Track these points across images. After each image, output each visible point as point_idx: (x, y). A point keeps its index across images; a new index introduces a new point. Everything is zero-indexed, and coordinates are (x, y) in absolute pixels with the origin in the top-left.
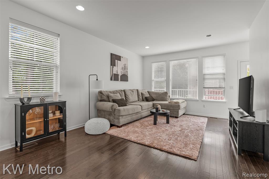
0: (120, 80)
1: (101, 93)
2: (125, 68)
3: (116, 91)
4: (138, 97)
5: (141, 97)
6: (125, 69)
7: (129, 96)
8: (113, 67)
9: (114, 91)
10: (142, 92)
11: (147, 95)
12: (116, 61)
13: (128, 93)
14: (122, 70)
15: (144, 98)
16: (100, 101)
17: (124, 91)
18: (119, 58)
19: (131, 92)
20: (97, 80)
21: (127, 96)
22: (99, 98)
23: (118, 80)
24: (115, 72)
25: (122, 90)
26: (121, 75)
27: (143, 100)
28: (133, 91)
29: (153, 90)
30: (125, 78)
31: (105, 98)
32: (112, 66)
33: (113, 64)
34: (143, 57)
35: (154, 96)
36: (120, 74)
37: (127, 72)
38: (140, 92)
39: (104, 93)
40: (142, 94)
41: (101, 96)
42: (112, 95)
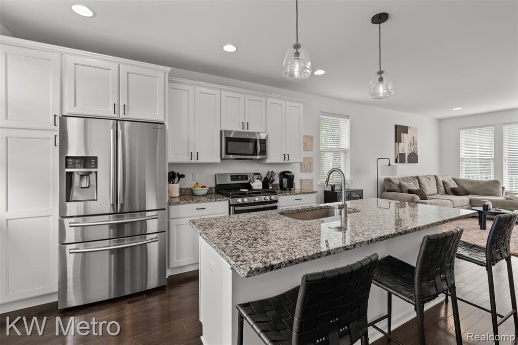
0: (407, 161)
1: (388, 180)
2: (413, 143)
3: (406, 177)
4: (437, 187)
5: (442, 188)
6: (414, 144)
7: (425, 185)
8: (398, 145)
9: (403, 178)
10: (444, 180)
11: (454, 185)
12: (402, 134)
13: (423, 181)
14: (410, 147)
15: (448, 189)
16: (388, 191)
17: (417, 178)
18: (405, 129)
19: (426, 179)
20: (389, 165)
21: (422, 186)
22: (387, 187)
23: (405, 162)
24: (401, 151)
25: (414, 176)
26: (409, 154)
27: (446, 193)
28: (429, 179)
29: (463, 176)
30: (413, 158)
31: (396, 187)
32: (397, 143)
33: (398, 140)
34: (440, 121)
35: (467, 187)
36: (407, 154)
37: (416, 149)
38: (441, 179)
39: (393, 181)
40: (443, 183)
41: (390, 184)
42: (403, 183)
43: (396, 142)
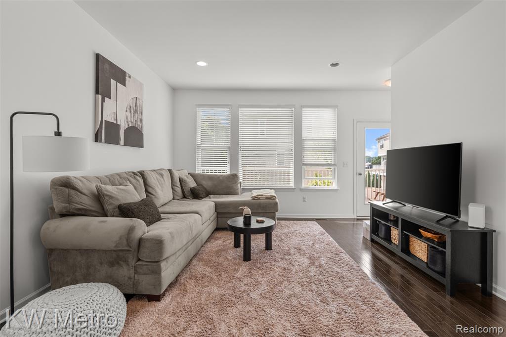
0: (122, 142)
1: (65, 184)
2: (135, 108)
3: (118, 175)
4: (172, 188)
5: (179, 190)
6: (136, 111)
7: (156, 188)
8: (103, 101)
9: (112, 175)
10: (181, 176)
11: (192, 184)
12: (113, 82)
13: (153, 179)
14: (128, 114)
15: (187, 190)
16: (63, 215)
17: (142, 174)
18: (121, 76)
19: (158, 176)
20: (58, 134)
21: (150, 190)
22: (58, 206)
23: (117, 142)
24: (108, 117)
25: (135, 171)
26: (126, 127)
27: (184, 197)
28: (162, 175)
29: (200, 170)
30: (135, 138)
31: (87, 202)
32: (100, 97)
33: (102, 89)
34: (175, 90)
35: (207, 184)
36: (123, 126)
37: (141, 121)
38: (177, 175)
39: (79, 185)
40: (181, 180)
41: (69, 195)
42: (109, 189)
43: (97, 92)
